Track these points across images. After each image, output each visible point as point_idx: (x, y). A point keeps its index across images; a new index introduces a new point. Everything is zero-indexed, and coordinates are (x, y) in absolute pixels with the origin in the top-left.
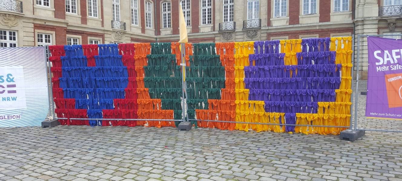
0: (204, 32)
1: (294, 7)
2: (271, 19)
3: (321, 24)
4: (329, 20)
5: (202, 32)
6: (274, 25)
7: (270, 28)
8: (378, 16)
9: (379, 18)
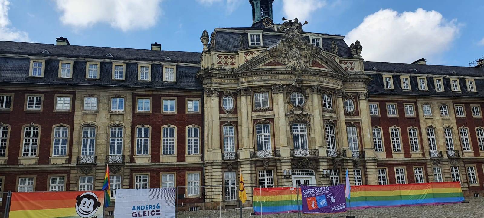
0: (56, 164)
1: (156, 147)
2: (134, 156)
3: (178, 163)
4: (184, 161)
5: (54, 164)
6: (137, 162)
7: (134, 164)
8: (221, 159)
9: (223, 161)
